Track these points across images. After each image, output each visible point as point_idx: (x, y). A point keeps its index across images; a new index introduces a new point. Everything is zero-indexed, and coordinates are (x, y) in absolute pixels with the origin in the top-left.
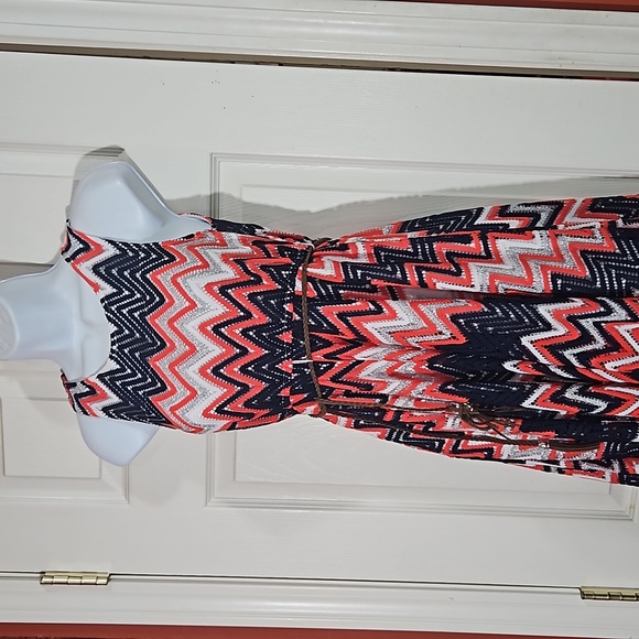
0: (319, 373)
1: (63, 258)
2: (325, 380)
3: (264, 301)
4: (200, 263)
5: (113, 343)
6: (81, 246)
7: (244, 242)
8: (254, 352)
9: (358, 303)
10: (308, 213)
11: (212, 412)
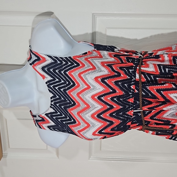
0: (145, 115)
1: (28, 63)
2: (148, 118)
3: (122, 84)
4: (91, 67)
5: (52, 101)
6: (36, 58)
7: (110, 55)
8: (116, 107)
9: (167, 85)
10: (136, 40)
11: (97, 133)
